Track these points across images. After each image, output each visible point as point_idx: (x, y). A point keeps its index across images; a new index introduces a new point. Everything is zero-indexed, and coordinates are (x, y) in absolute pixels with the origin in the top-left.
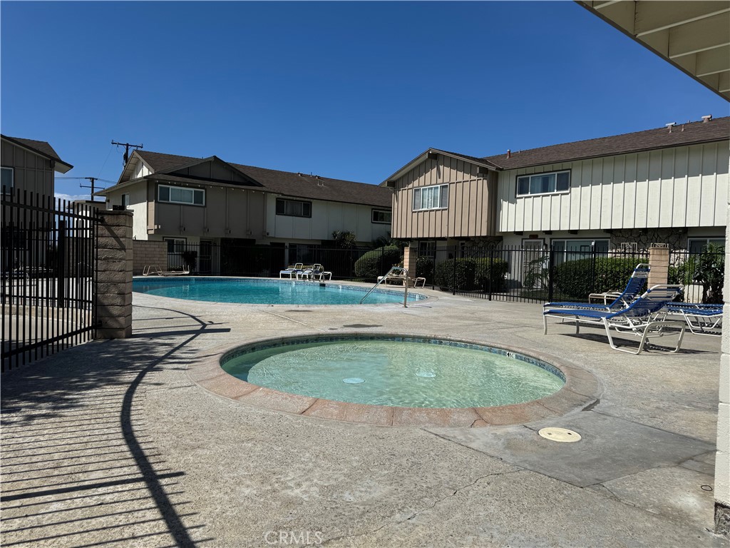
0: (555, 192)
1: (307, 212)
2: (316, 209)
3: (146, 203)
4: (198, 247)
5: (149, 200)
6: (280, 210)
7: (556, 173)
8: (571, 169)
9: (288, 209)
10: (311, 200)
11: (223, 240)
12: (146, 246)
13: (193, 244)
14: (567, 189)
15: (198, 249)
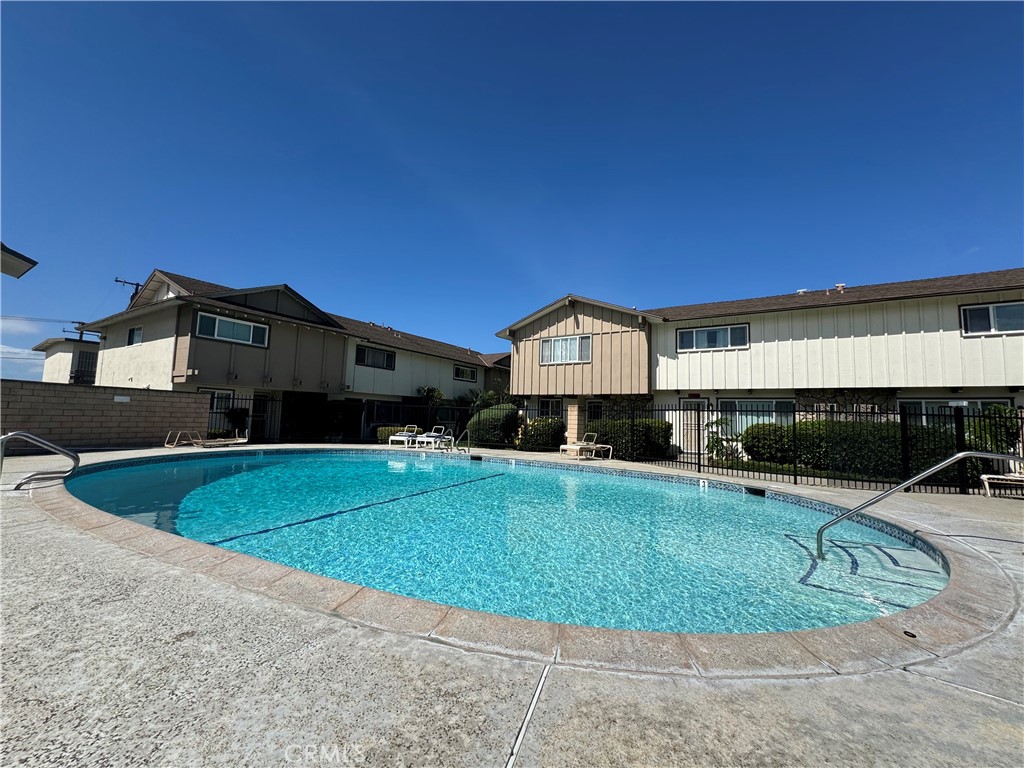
0: (729, 347)
1: (390, 366)
2: (400, 361)
3: (173, 339)
4: (252, 402)
5: (178, 334)
6: (360, 360)
7: (729, 327)
8: (749, 324)
9: (368, 359)
10: (396, 350)
11: (286, 394)
12: (172, 400)
13: (244, 397)
14: (745, 344)
15: (250, 405)
